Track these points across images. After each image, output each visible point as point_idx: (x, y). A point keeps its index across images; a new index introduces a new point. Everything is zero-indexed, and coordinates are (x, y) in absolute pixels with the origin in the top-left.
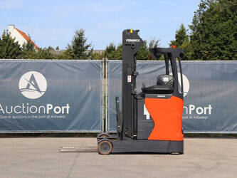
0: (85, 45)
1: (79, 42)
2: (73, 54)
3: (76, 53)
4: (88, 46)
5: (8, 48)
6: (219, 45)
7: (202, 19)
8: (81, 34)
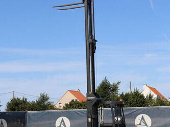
5: (137, 99)
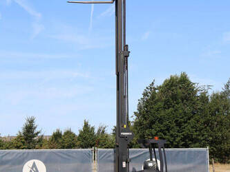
0: (35, 132)
1: (29, 128)
2: (23, 140)
3: (26, 139)
4: (38, 133)
6: (161, 131)
7: (146, 107)
8: (31, 121)
